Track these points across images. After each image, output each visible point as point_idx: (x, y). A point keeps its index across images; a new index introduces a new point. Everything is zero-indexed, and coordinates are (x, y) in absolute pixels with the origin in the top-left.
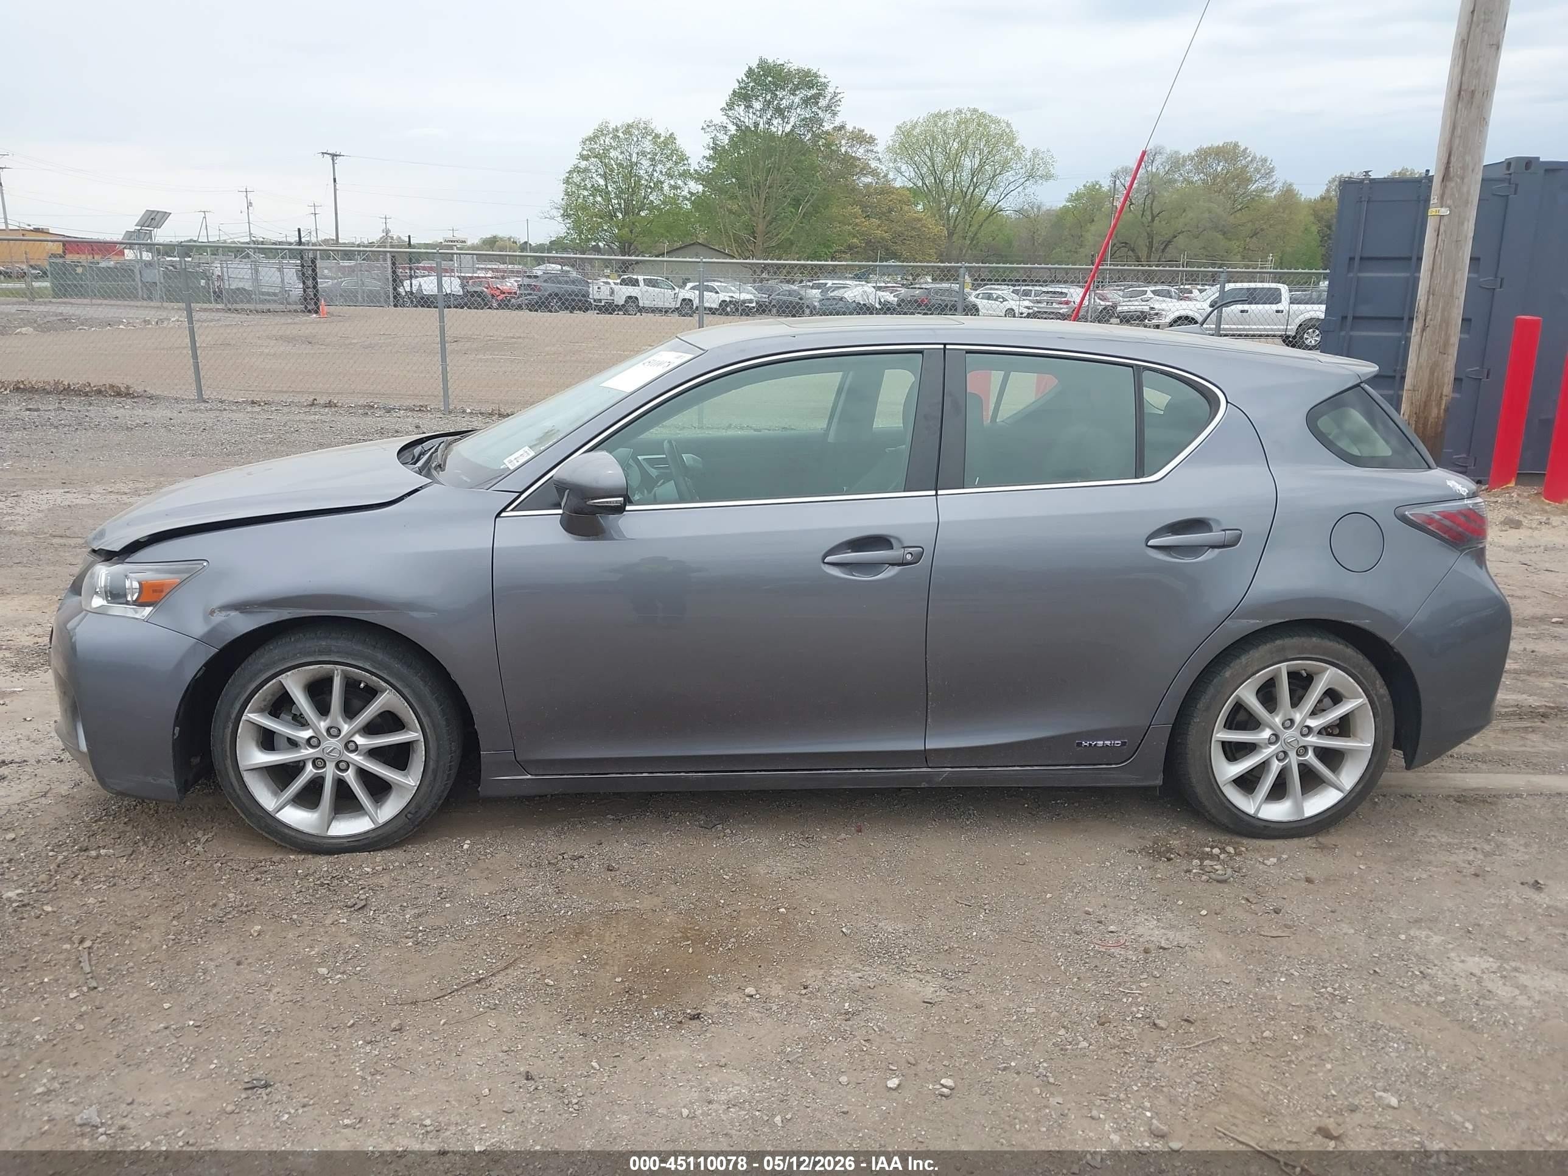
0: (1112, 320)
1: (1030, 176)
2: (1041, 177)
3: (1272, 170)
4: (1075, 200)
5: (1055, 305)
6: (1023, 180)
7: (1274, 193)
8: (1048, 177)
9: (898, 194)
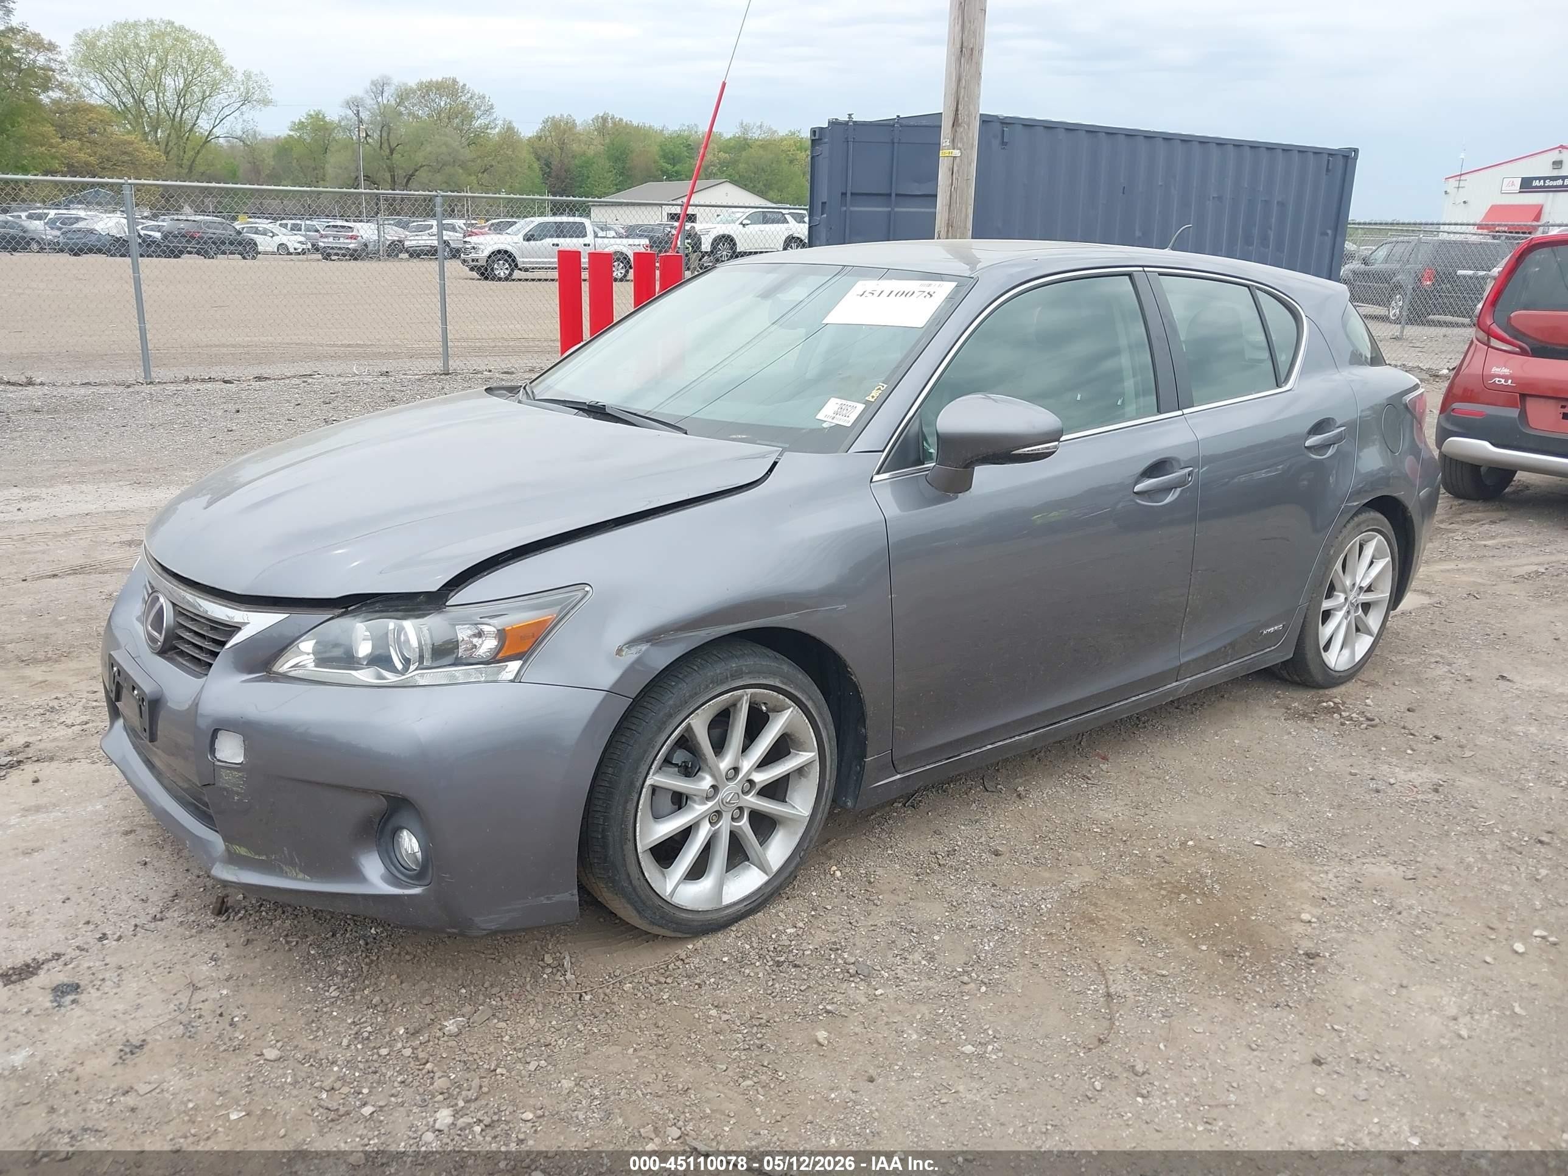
0: (401, 256)
1: (246, 100)
2: (258, 101)
3: (492, 107)
4: (299, 129)
5: (342, 240)
6: (239, 104)
7: (497, 130)
8: (266, 102)
9: (98, 113)
